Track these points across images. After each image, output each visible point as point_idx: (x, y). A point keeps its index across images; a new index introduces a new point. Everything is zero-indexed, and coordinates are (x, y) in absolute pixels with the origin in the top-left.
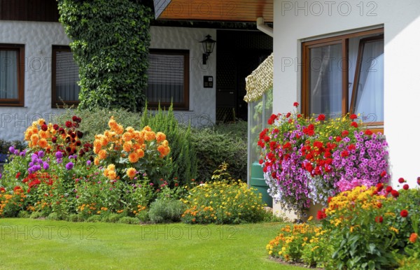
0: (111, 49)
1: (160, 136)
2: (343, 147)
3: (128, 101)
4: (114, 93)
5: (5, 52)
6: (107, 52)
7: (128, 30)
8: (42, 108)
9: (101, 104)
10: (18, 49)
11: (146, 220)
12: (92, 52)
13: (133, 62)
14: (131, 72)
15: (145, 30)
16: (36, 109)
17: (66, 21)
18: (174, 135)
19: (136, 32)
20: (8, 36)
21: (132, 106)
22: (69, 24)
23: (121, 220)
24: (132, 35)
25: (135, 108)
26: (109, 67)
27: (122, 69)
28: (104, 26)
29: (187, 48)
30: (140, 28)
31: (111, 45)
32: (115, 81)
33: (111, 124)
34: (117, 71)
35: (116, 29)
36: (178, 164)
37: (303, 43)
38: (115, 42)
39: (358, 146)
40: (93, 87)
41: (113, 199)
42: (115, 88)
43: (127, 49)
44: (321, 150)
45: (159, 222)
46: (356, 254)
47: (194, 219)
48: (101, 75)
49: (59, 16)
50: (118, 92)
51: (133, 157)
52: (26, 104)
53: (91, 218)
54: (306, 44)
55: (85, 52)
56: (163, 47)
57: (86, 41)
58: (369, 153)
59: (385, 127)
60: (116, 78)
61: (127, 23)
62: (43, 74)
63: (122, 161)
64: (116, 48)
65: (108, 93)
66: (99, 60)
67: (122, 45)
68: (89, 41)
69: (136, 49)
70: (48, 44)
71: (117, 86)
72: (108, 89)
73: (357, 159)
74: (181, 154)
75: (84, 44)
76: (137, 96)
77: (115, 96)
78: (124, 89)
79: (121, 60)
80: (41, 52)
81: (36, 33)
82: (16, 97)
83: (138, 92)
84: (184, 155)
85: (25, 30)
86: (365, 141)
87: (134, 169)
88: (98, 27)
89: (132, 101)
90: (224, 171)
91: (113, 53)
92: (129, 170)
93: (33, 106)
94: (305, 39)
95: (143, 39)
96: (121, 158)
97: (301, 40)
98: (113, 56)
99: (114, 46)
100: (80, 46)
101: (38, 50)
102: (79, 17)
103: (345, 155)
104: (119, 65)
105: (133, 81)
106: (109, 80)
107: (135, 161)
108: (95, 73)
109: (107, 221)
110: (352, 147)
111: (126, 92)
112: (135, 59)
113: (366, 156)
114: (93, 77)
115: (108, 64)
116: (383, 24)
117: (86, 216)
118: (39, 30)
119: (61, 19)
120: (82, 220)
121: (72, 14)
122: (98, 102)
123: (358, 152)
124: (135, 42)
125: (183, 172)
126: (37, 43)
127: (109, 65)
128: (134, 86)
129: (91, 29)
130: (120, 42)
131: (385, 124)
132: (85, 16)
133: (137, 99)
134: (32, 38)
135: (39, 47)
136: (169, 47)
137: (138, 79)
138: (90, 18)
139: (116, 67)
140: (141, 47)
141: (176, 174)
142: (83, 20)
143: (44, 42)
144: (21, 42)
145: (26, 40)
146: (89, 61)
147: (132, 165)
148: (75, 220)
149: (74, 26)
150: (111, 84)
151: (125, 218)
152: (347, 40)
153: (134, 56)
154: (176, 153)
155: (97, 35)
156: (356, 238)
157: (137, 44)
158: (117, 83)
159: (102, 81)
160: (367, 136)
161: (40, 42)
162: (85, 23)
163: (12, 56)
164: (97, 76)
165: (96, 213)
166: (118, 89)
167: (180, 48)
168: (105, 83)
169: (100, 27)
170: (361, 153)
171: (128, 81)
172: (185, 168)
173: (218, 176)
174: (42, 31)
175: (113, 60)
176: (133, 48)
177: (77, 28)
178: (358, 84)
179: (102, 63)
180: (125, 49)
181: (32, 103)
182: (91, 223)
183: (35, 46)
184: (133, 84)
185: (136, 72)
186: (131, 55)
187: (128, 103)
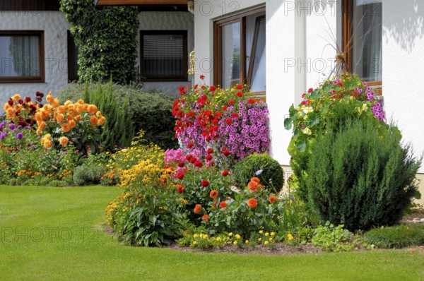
0: (103, 32)
1: (91, 108)
2: (228, 115)
3: (118, 75)
4: (106, 69)
5: (21, 38)
6: (99, 35)
7: (118, 15)
8: (60, 83)
9: (95, 79)
10: (39, 34)
11: (71, 184)
12: (87, 36)
13: (122, 43)
14: (121, 51)
15: (133, 15)
16: (54, 84)
17: (65, 10)
18: (110, 106)
19: (125, 17)
20: (29, 24)
21: (122, 79)
22: (68, 12)
23: (50, 183)
24: (122, 20)
25: (125, 81)
26: (102, 48)
27: (112, 49)
28: (97, 13)
29: (184, 29)
30: (128, 14)
31: (103, 28)
32: (107, 59)
33: (48, 98)
34: (108, 51)
35: (107, 15)
36: (115, 132)
37: (215, 22)
38: (106, 26)
39: (240, 114)
40: (89, 65)
41: (44, 166)
42: (107, 65)
43: (117, 31)
44: (211, 118)
45: (82, 185)
46: (141, 225)
47: (110, 182)
48: (95, 54)
49: (60, 6)
50: (109, 69)
51: (65, 127)
52: (46, 80)
53: (26, 182)
54: (218, 23)
55: (82, 35)
56: (164, 29)
57: (82, 26)
58: (251, 120)
59: (268, 96)
60: (108, 57)
61: (116, 10)
62: (61, 55)
63: (58, 131)
64: (107, 32)
65: (101, 70)
66: (92, 42)
67: (112, 28)
68: (84, 26)
69: (125, 32)
70: (64, 29)
71: (109, 63)
72: (101, 66)
73: (240, 125)
74: (117, 123)
75: (80, 29)
76: (127, 71)
77: (107, 71)
78: (115, 66)
79: (112, 41)
80: (58, 36)
81: (53, 21)
82: (38, 75)
83: (127, 68)
84: (119, 123)
85: (44, 19)
86: (248, 109)
87: (66, 138)
88: (91, 14)
89: (122, 75)
90: (141, 138)
91: (104, 35)
92: (61, 140)
93: (52, 81)
94: (215, 18)
95: (131, 23)
96: (57, 129)
97: (213, 19)
98: (104, 38)
99: (106, 29)
100: (77, 30)
101: (55, 35)
102: (76, 6)
103: (229, 122)
104: (110, 45)
105: (123, 59)
106: (102, 59)
107: (68, 131)
108: (90, 53)
109: (39, 184)
110: (236, 115)
111: (117, 68)
112: (124, 40)
113: (248, 123)
114: (88, 56)
115: (100, 45)
116: (265, 3)
117: (23, 179)
118: (55, 18)
119: (61, 9)
120: (20, 185)
121: (69, 4)
122: (93, 77)
123: (241, 120)
124: (123, 25)
125: (119, 139)
126: (54, 29)
127: (102, 45)
128: (124, 63)
129: (85, 16)
130: (111, 26)
131: (267, 93)
132: (81, 5)
133: (127, 74)
134: (50, 25)
135: (56, 32)
136: (169, 28)
137: (128, 57)
138: (85, 7)
139: (107, 47)
140: (130, 30)
141: (112, 140)
142: (79, 9)
143: (60, 28)
144: (41, 29)
145: (44, 27)
146: (85, 43)
147: (65, 134)
148: (14, 184)
149: (72, 14)
150: (103, 62)
151: (54, 181)
152: (244, 19)
153: (124, 37)
154: (112, 122)
155: (91, 20)
156: (141, 210)
157: (126, 27)
158: (109, 61)
159: (96, 59)
160: (251, 104)
161: (57, 28)
162: (81, 11)
163: (35, 40)
164: (91, 55)
165: (30, 178)
166: (109, 66)
167: (179, 29)
168: (99, 61)
169: (94, 14)
170: (244, 120)
171: (118, 59)
172: (121, 135)
173: (136, 143)
174: (58, 19)
175: (105, 41)
176: (123, 31)
177: (74, 15)
178: (254, 57)
179: (95, 45)
180: (115, 32)
181: (51, 79)
182: (26, 187)
183: (53, 31)
184: (122, 61)
185: (126, 51)
186: (120, 37)
187: (119, 77)
